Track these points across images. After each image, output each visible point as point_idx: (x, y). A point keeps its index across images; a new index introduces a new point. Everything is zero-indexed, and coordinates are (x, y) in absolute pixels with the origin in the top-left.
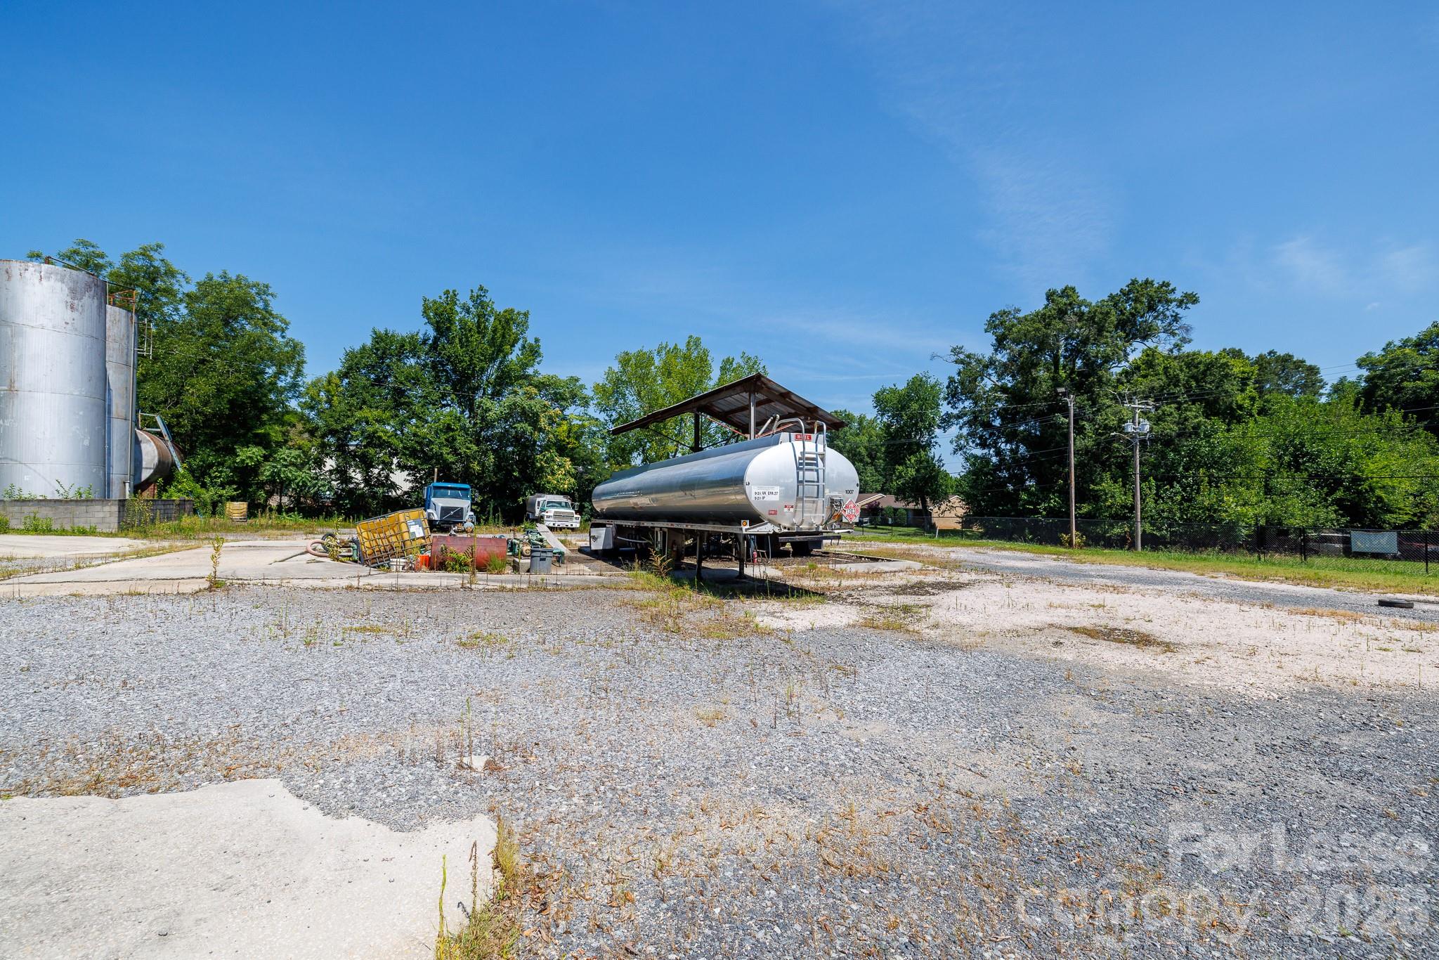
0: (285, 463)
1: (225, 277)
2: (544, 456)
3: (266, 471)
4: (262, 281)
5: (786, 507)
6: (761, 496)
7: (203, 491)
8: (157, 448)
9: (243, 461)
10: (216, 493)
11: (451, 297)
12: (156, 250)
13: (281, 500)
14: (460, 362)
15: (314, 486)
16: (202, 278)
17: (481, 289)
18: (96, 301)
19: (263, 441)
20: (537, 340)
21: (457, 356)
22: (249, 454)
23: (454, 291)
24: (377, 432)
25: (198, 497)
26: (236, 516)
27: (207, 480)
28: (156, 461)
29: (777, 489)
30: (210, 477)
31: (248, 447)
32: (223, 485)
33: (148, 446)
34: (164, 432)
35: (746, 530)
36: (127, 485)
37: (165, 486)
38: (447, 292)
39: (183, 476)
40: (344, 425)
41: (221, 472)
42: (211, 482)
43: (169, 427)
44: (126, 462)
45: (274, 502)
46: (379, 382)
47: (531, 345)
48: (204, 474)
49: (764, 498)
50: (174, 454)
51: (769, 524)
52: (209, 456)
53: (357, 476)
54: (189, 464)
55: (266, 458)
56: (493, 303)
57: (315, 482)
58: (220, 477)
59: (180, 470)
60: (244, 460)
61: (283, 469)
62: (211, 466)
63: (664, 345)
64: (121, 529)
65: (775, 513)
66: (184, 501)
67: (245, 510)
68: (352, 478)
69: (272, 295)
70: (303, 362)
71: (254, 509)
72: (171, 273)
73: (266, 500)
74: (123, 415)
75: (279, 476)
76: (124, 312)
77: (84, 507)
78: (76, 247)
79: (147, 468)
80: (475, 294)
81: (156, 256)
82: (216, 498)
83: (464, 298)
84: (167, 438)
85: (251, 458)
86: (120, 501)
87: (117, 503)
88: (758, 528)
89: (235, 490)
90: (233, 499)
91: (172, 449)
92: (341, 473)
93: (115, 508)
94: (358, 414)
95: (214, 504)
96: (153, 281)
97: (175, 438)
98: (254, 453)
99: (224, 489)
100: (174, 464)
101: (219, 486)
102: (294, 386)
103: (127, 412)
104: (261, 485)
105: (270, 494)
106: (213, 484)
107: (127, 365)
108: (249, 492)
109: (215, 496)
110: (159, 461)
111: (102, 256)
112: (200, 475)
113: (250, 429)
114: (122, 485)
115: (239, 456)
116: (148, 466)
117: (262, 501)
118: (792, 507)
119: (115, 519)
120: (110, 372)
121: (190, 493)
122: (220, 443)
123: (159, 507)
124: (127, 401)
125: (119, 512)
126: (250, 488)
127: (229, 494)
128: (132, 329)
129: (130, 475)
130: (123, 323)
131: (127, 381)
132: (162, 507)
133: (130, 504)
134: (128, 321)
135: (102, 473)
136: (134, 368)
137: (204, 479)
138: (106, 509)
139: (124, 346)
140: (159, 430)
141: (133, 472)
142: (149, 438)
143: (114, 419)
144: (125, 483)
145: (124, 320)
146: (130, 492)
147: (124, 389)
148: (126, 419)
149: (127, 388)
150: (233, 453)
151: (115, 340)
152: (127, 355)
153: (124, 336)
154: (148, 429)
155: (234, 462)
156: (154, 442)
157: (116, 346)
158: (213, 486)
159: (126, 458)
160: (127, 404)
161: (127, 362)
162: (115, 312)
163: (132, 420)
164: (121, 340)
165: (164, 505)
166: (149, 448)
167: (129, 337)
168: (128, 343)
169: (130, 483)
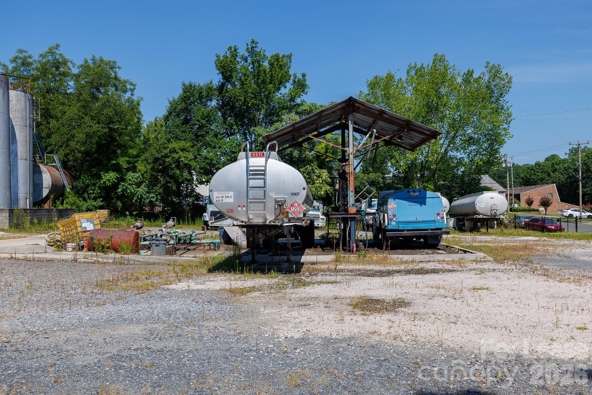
0: (130, 182)
1: (94, 59)
2: (306, 169)
4: (112, 59)
5: (239, 206)
6: (221, 199)
7: (82, 203)
8: (51, 176)
9: (105, 182)
10: (91, 204)
11: (234, 52)
12: (57, 49)
14: (237, 102)
16: (82, 62)
17: (253, 42)
19: (117, 168)
20: (304, 75)
21: (235, 97)
22: (108, 178)
23: (235, 47)
24: (180, 158)
25: (78, 207)
26: (103, 219)
27: (86, 195)
28: (50, 183)
29: (231, 194)
30: (88, 193)
31: (108, 173)
32: (95, 199)
33: (46, 175)
34: (59, 165)
35: (212, 223)
36: (28, 200)
37: (55, 200)
38: (230, 48)
39: (69, 193)
40: (162, 154)
41: (93, 190)
42: (88, 196)
43: (62, 162)
44: (27, 186)
46: (186, 122)
47: (299, 80)
48: (85, 191)
49: (222, 200)
50: (65, 179)
51: (229, 219)
52: (87, 179)
54: (75, 185)
55: (119, 180)
56: (264, 51)
57: (148, 195)
58: (93, 193)
59: (67, 189)
61: (129, 187)
62: (87, 186)
63: (413, 65)
64: (10, 227)
65: (232, 211)
66: (67, 209)
67: (108, 215)
69: (119, 68)
72: (65, 63)
74: (24, 157)
75: (127, 192)
76: (23, 94)
78: (17, 54)
79: (46, 188)
80: (250, 47)
81: (57, 52)
83: (242, 51)
84: (60, 168)
85: (109, 180)
86: (10, 210)
87: (8, 211)
88: (220, 222)
89: (102, 201)
90: (101, 208)
91: (63, 176)
93: (7, 214)
94: (171, 146)
96: (57, 68)
98: (111, 177)
99: (95, 201)
100: (64, 186)
101: (93, 199)
103: (27, 155)
104: (118, 198)
106: (89, 198)
107: (26, 126)
108: (112, 203)
110: (52, 185)
111: (30, 57)
112: (80, 192)
113: (109, 160)
115: (103, 179)
118: (244, 206)
119: (7, 221)
120: (17, 131)
121: (72, 205)
122: (94, 171)
123: (44, 213)
124: (27, 149)
125: (10, 216)
126: (113, 200)
127: (98, 204)
128: (28, 104)
129: (30, 194)
130: (23, 101)
131: (26, 136)
132: (47, 213)
133: (16, 212)
134: (25, 99)
135: (8, 193)
136: (30, 127)
137: (84, 194)
138: (3, 215)
139: (24, 114)
140: (56, 164)
141: (31, 192)
142: (46, 170)
143: (19, 160)
144: (26, 199)
145: (23, 99)
146: (29, 204)
147: (25, 141)
148: (26, 160)
149: (26, 140)
150: (100, 178)
151: (19, 111)
152: (26, 119)
153: (23, 108)
154: (51, 164)
155: (101, 184)
156: (50, 173)
157: (19, 115)
158: (90, 200)
159: (27, 183)
160: (27, 150)
161: (26, 124)
162: (18, 94)
163: (29, 160)
164: (22, 111)
165: (48, 212)
166: (47, 177)
167: (26, 109)
168: (26, 112)
169: (29, 199)
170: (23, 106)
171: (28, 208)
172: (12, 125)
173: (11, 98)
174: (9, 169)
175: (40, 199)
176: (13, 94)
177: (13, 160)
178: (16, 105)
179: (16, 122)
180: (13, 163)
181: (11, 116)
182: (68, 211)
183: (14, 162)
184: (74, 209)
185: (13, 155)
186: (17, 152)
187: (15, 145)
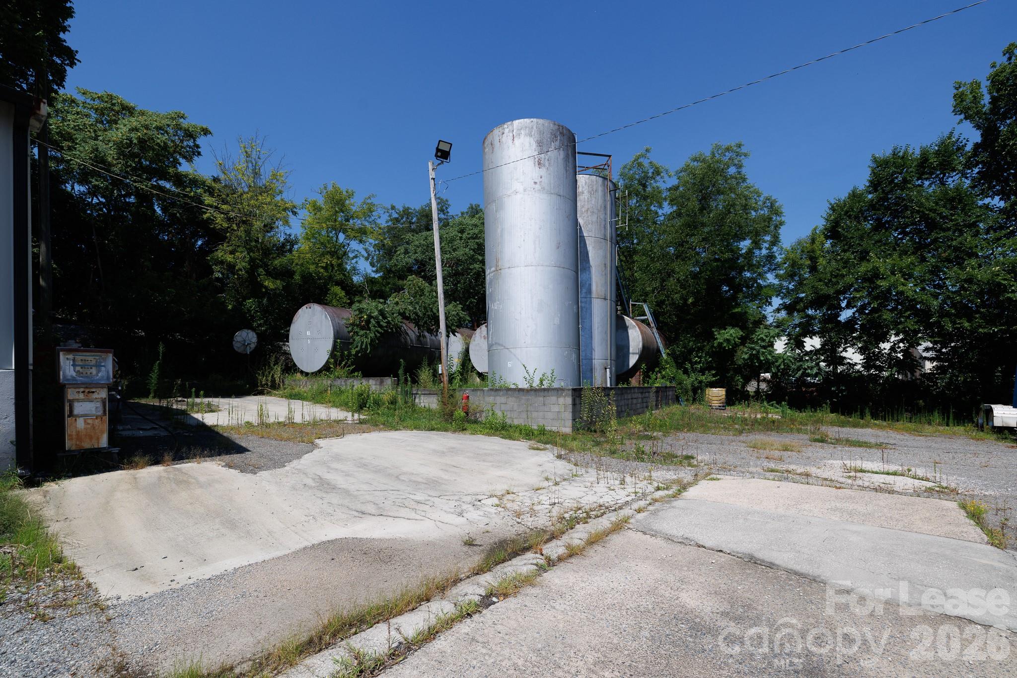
0: (763, 344)
3: (743, 355)
7: (685, 377)
8: (641, 333)
9: (720, 344)
10: (696, 379)
13: (758, 385)
15: (798, 369)
18: (562, 152)
19: (740, 321)
22: (726, 336)
25: (680, 384)
26: (716, 404)
27: (688, 366)
28: (641, 346)
30: (691, 362)
31: (725, 329)
32: (702, 371)
33: (634, 331)
34: (650, 319)
36: (608, 370)
37: (648, 372)
39: (666, 361)
41: (700, 357)
42: (692, 367)
43: (655, 315)
44: (607, 345)
45: (752, 387)
48: (686, 359)
50: (659, 341)
52: (690, 341)
53: (853, 356)
54: (673, 350)
55: (744, 340)
57: (798, 364)
58: (699, 363)
59: (664, 355)
60: (722, 343)
61: (762, 350)
62: (691, 351)
64: (575, 429)
66: (666, 387)
67: (724, 397)
68: (845, 358)
70: (782, 223)
71: (734, 397)
73: (744, 386)
74: (602, 294)
75: (758, 359)
76: (600, 180)
77: (541, 399)
79: (633, 354)
81: (646, 163)
82: (696, 384)
84: (653, 325)
85: (728, 341)
86: (574, 390)
87: (570, 392)
89: (714, 376)
90: (713, 385)
91: (657, 336)
92: (830, 352)
93: (569, 400)
95: (695, 390)
97: (661, 328)
98: (731, 335)
99: (703, 374)
100: (658, 351)
101: (699, 372)
102: (771, 257)
103: (606, 291)
104: (738, 370)
105: (747, 381)
106: (694, 370)
107: (605, 239)
108: (727, 377)
109: (696, 383)
110: (644, 347)
112: (681, 361)
113: (727, 309)
114: (603, 371)
115: (717, 339)
116: (635, 352)
117: (739, 387)
119: (568, 415)
120: (590, 248)
121: (672, 379)
122: (698, 328)
123: (635, 396)
124: (606, 279)
125: (574, 404)
126: (728, 373)
127: (709, 380)
128: (609, 198)
129: (611, 360)
130: (600, 193)
131: (605, 257)
132: (640, 395)
133: (586, 394)
134: (605, 190)
135: (574, 356)
136: (611, 242)
137: (685, 364)
138: (561, 400)
139: (602, 217)
140: (645, 317)
141: (614, 357)
142: (635, 324)
143: (595, 299)
144: (606, 369)
145: (600, 189)
146: (610, 378)
147: (603, 265)
148: (605, 299)
149: (605, 264)
150: (711, 337)
151: (593, 212)
152: (605, 228)
153: (601, 207)
154: (638, 318)
155: (713, 346)
156: (639, 328)
157: (594, 218)
158: (694, 372)
159: (607, 341)
160: (606, 283)
161: (605, 236)
162: (592, 181)
163: (611, 300)
164: (599, 211)
165: (642, 393)
166: (635, 334)
167: (605, 207)
168: (606, 214)
169: (611, 369)
170: (600, 201)
171: (609, 385)
172: (582, 237)
173: (579, 190)
174: (575, 310)
175: (625, 369)
176: (584, 182)
177: (584, 300)
178: (588, 202)
179: (589, 231)
180: (583, 305)
181: (580, 221)
182: (667, 390)
183: (586, 302)
184: (674, 387)
185: (584, 291)
186: (590, 285)
187: (588, 273)
